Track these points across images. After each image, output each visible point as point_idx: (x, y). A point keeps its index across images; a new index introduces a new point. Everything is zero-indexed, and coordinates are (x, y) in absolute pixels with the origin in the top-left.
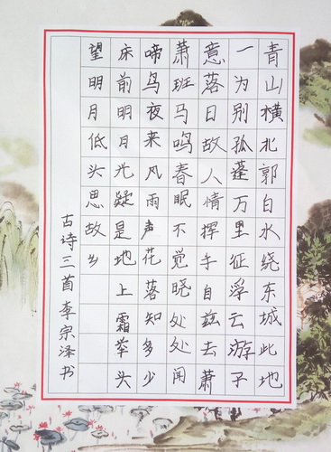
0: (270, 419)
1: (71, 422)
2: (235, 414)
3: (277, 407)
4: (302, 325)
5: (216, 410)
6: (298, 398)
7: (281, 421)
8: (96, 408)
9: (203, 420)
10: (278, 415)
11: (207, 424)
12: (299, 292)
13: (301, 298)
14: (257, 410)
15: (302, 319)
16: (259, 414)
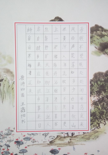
0: (83, 135)
1: (25, 138)
2: (73, 134)
3: (85, 132)
4: (92, 108)
5: (67, 133)
6: (91, 129)
7: (86, 136)
8: (32, 134)
9: (64, 136)
10: (85, 134)
11: (65, 137)
12: (91, 99)
13: (91, 100)
14: (79, 133)
15: (92, 106)
16: (80, 134)
